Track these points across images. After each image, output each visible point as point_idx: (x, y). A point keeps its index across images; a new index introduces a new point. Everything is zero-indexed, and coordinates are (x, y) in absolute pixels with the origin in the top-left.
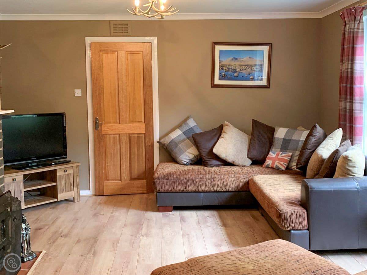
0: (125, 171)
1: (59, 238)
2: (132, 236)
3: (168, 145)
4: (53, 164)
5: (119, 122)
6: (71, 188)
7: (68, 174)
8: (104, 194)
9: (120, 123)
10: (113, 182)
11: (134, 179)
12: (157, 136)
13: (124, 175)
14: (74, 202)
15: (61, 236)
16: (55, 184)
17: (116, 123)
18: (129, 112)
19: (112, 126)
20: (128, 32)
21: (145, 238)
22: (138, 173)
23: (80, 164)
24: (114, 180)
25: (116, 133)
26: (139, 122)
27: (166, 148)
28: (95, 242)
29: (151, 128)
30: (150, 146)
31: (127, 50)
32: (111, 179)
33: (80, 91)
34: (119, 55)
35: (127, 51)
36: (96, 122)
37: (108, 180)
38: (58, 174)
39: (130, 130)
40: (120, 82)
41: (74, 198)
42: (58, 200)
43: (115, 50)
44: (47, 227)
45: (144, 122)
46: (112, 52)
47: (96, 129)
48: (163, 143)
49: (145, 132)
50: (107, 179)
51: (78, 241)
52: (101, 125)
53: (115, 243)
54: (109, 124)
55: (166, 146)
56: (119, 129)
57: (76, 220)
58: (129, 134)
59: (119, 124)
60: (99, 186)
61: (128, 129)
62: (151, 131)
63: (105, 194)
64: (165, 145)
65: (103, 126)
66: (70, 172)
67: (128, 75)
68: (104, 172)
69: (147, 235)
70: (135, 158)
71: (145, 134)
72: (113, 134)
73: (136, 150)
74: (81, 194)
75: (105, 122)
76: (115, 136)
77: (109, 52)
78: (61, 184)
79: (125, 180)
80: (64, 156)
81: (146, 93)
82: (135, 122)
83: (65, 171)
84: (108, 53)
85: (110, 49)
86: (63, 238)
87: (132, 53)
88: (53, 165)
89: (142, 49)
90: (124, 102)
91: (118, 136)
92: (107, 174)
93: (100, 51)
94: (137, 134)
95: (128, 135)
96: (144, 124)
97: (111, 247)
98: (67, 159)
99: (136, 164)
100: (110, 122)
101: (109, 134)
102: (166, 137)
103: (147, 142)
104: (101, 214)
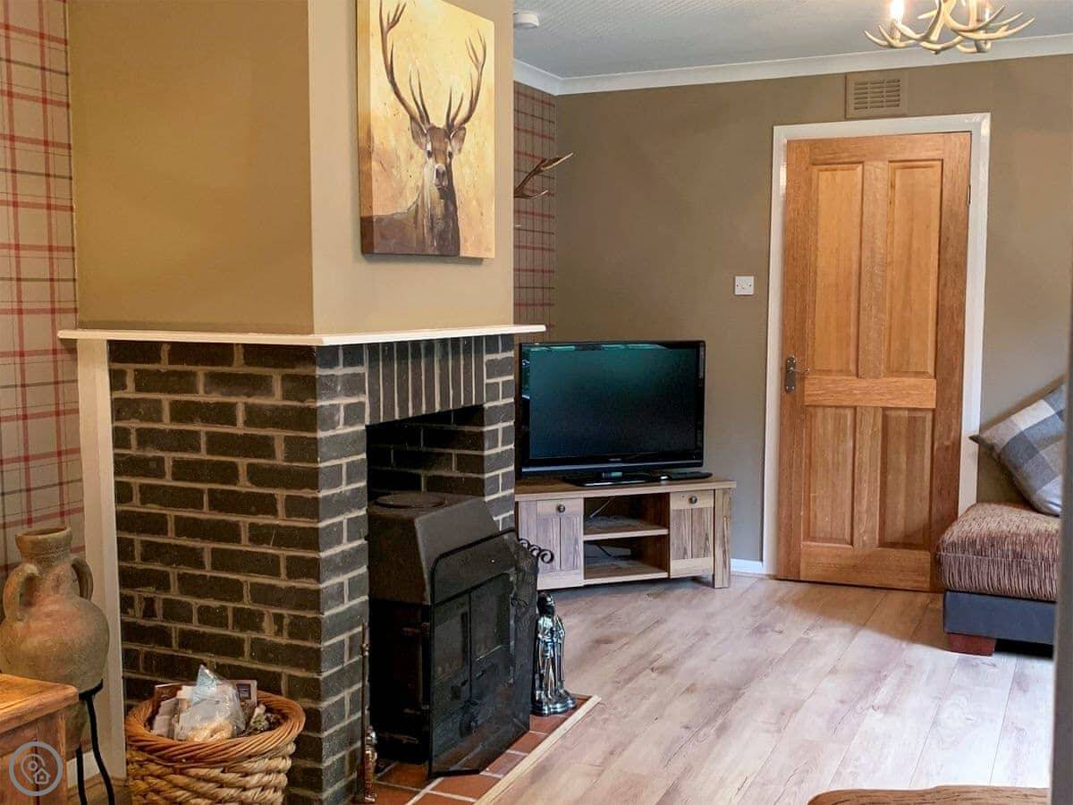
0: (865, 517)
1: (644, 673)
2: (842, 702)
3: (1004, 449)
4: (663, 478)
5: (855, 373)
6: (706, 549)
7: (701, 510)
8: (799, 576)
9: (857, 375)
10: (828, 547)
11: (894, 545)
12: (971, 421)
13: (861, 529)
14: (713, 586)
15: (652, 670)
16: (663, 532)
17: (848, 373)
18: (886, 344)
19: (834, 382)
20: (898, 105)
21: (879, 715)
22: (905, 527)
23: (733, 485)
24: (830, 540)
25: (845, 404)
26: (917, 374)
27: (999, 457)
28: (732, 700)
29: (955, 393)
30: (947, 448)
31: (893, 159)
32: (822, 535)
33: (751, 280)
34: (867, 174)
35: (891, 162)
36: (788, 371)
37: (814, 539)
38: (675, 505)
39: (889, 397)
40: (866, 253)
41: (714, 576)
42: (669, 575)
43: (854, 159)
44: (624, 640)
45: (933, 374)
46: (845, 166)
47: (787, 391)
48: (989, 442)
49: (933, 406)
50: (811, 535)
51: (690, 689)
52: (803, 379)
53: (787, 712)
54: (826, 377)
55: (998, 451)
56: (855, 392)
57: (705, 634)
58: (885, 409)
59: (855, 378)
60: (788, 553)
61: (882, 394)
62: (954, 401)
63: (802, 579)
64: (996, 448)
65: (806, 382)
66: (705, 503)
67: (892, 233)
68: (802, 513)
69: (887, 708)
70: (899, 481)
71: (934, 410)
72: (836, 407)
73: (903, 458)
74: (732, 569)
75: (815, 371)
76: (842, 411)
77: (839, 166)
78: (680, 533)
79: (864, 545)
80: (695, 459)
81: (945, 285)
82: (906, 373)
83: (692, 501)
84: (835, 170)
85: (840, 158)
86: (654, 675)
87: (908, 165)
88: (663, 482)
89: (941, 152)
90: (874, 311)
91: (849, 413)
92: (812, 520)
93: (814, 164)
94: (909, 409)
95: (880, 410)
96: (934, 382)
97: (773, 721)
98: (703, 470)
99: (902, 499)
100: (829, 372)
101: (824, 407)
102: (1001, 424)
103: (940, 437)
104: (777, 629)
